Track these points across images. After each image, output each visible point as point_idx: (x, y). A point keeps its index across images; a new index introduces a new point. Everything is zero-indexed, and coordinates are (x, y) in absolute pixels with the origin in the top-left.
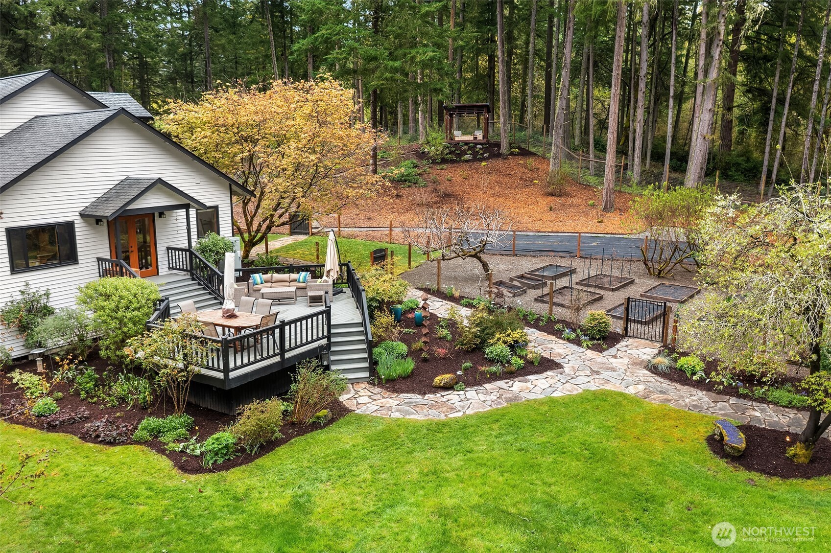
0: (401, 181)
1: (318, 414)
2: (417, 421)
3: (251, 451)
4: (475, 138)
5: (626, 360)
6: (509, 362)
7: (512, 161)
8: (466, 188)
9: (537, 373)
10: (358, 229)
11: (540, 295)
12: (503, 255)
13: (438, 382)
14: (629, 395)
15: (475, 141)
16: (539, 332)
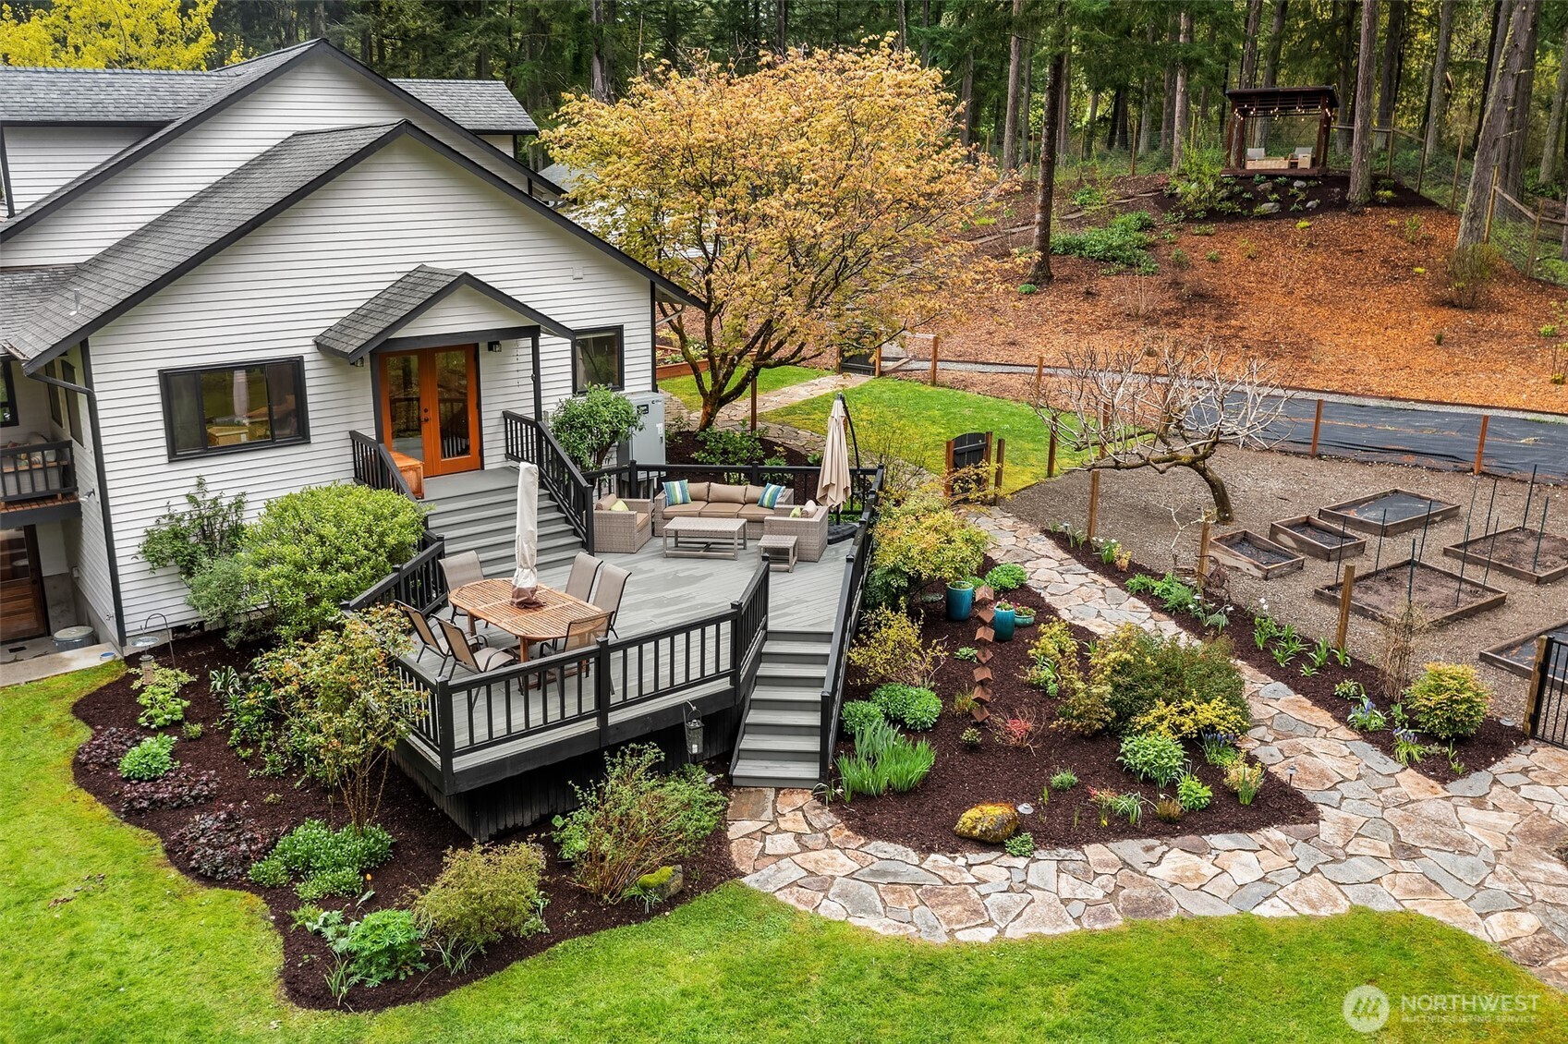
0: (1105, 259)
1: (646, 878)
2: (870, 937)
3: (453, 963)
4: (1294, 165)
5: (1507, 821)
6: (1172, 788)
7: (1372, 221)
8: (1249, 282)
9: (1240, 828)
10: (980, 367)
11: (1331, 583)
12: (1286, 453)
13: (969, 824)
14: (1483, 945)
15: (1292, 172)
16: (1293, 696)
